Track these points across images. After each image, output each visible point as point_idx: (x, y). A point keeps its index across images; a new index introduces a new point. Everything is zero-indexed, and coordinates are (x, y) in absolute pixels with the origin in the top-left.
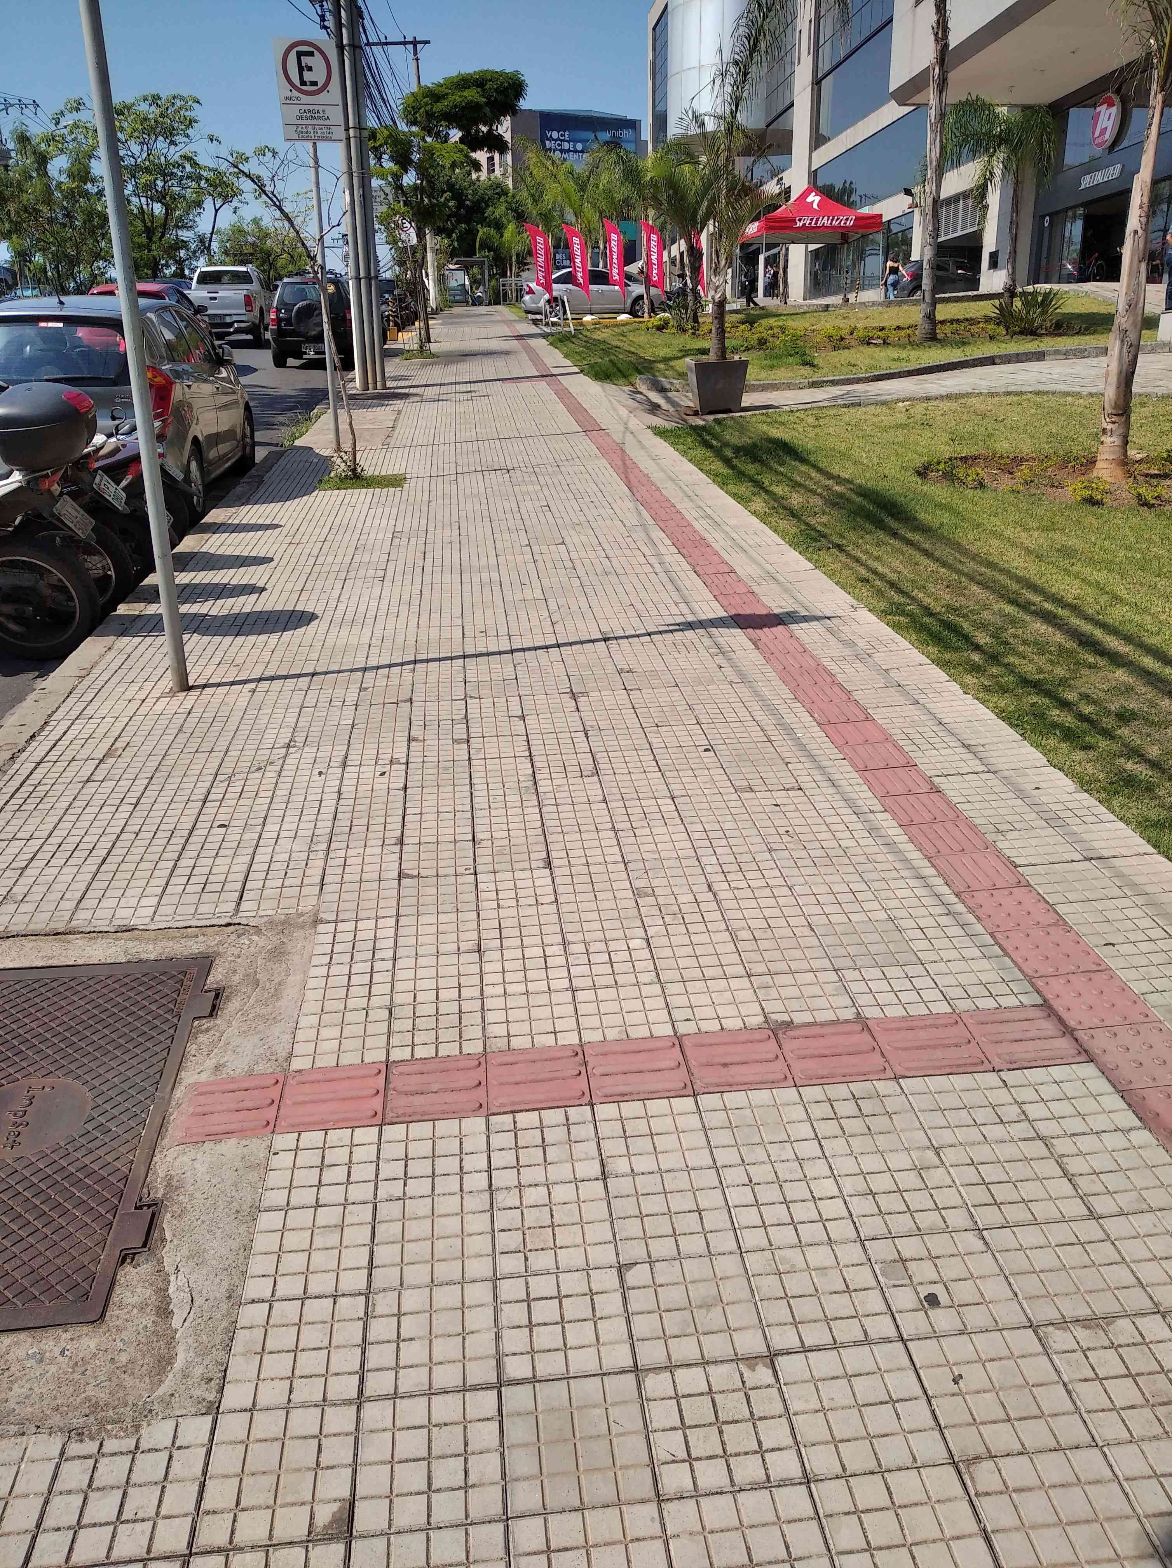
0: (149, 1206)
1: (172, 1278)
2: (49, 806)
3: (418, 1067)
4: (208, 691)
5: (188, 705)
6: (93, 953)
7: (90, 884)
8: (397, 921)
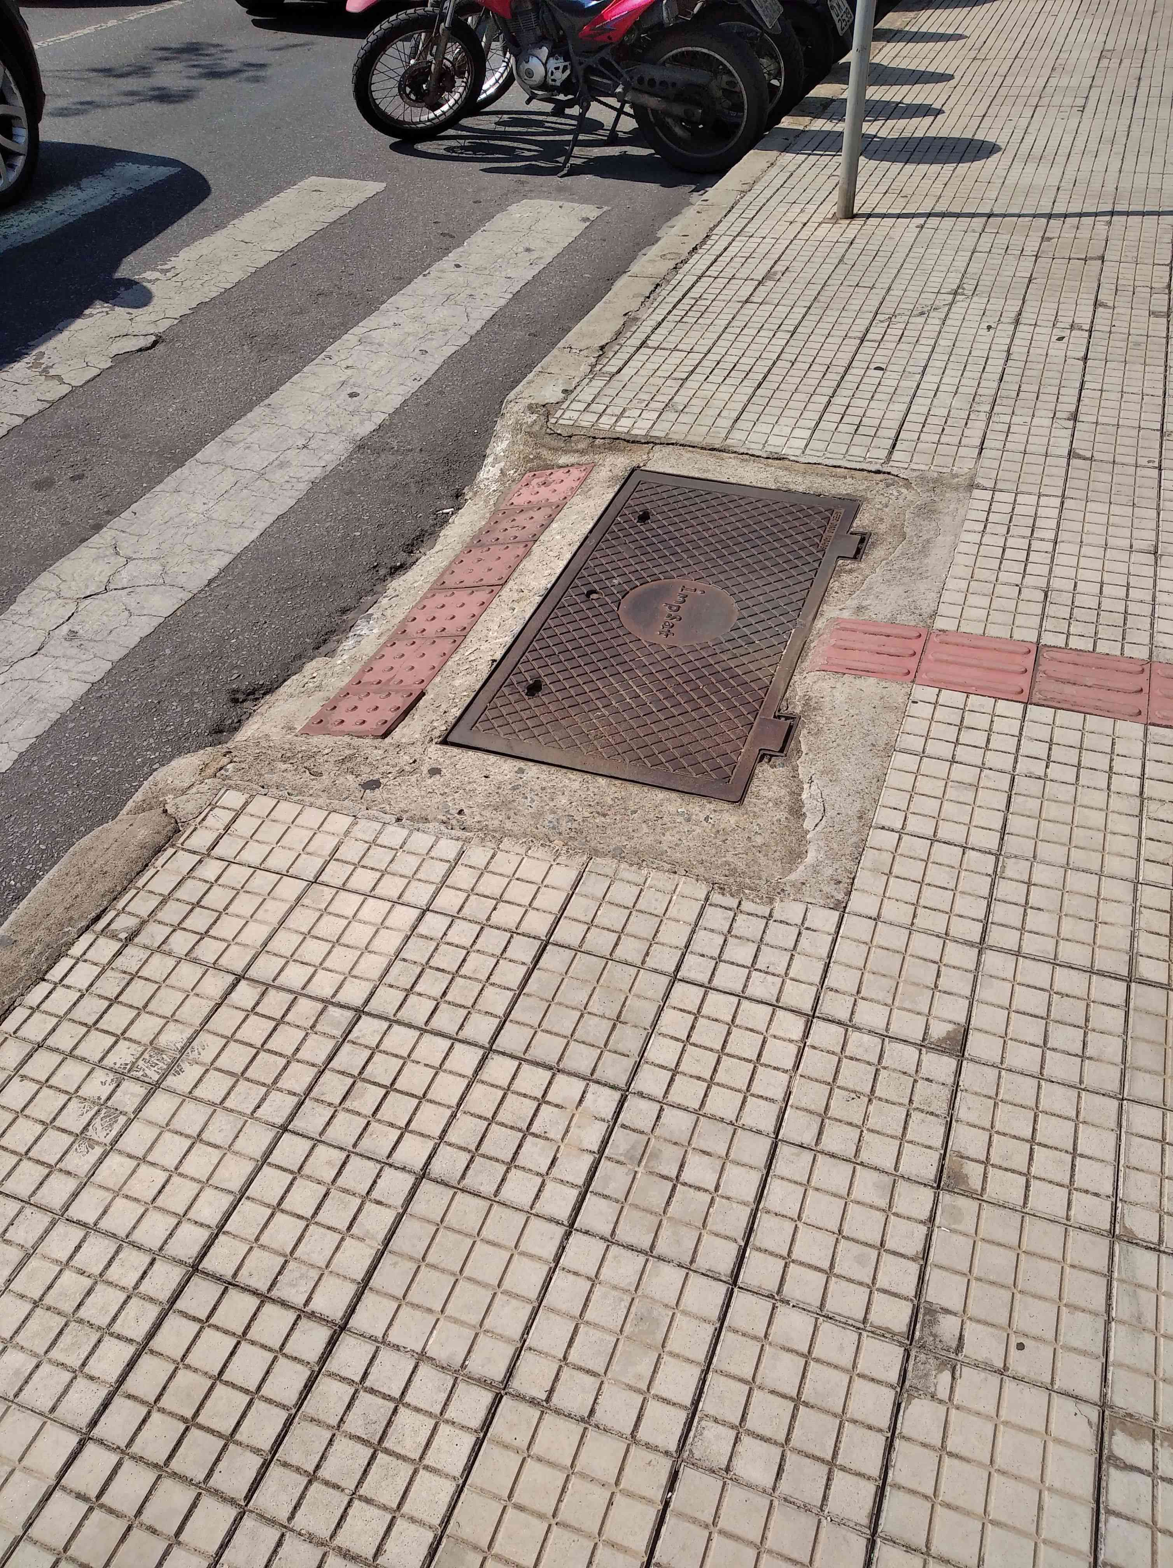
0: (787, 718)
1: (806, 786)
2: (709, 322)
3: (1073, 657)
4: (872, 221)
5: (850, 234)
6: (745, 474)
7: (746, 406)
8: (1062, 503)
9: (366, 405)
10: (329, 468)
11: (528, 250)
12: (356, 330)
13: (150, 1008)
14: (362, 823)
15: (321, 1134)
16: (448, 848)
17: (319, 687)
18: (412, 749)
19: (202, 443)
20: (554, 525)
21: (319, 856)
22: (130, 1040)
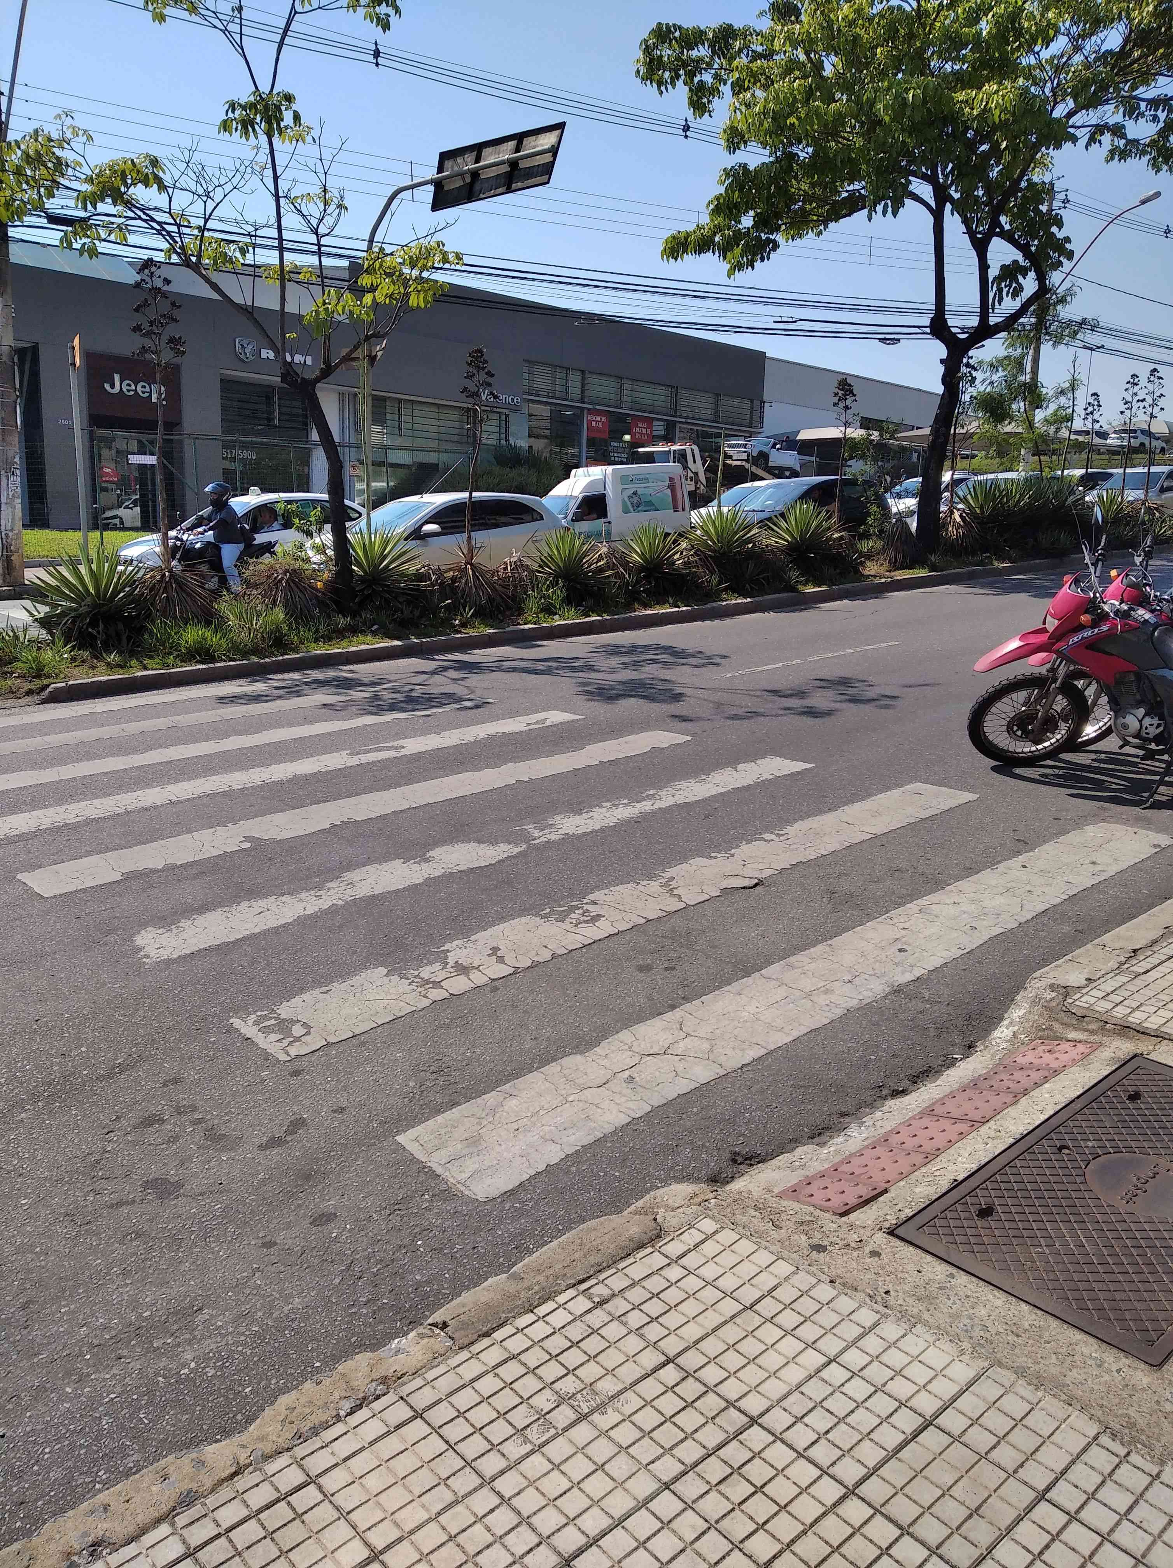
9: (911, 960)
10: (864, 1002)
11: (1094, 863)
12: (919, 902)
13: (598, 1359)
14: (802, 1274)
15: (694, 1502)
16: (866, 1317)
17: (802, 1167)
18: (862, 1231)
19: (768, 963)
20: (1047, 1086)
21: (760, 1289)
22: (577, 1377)
